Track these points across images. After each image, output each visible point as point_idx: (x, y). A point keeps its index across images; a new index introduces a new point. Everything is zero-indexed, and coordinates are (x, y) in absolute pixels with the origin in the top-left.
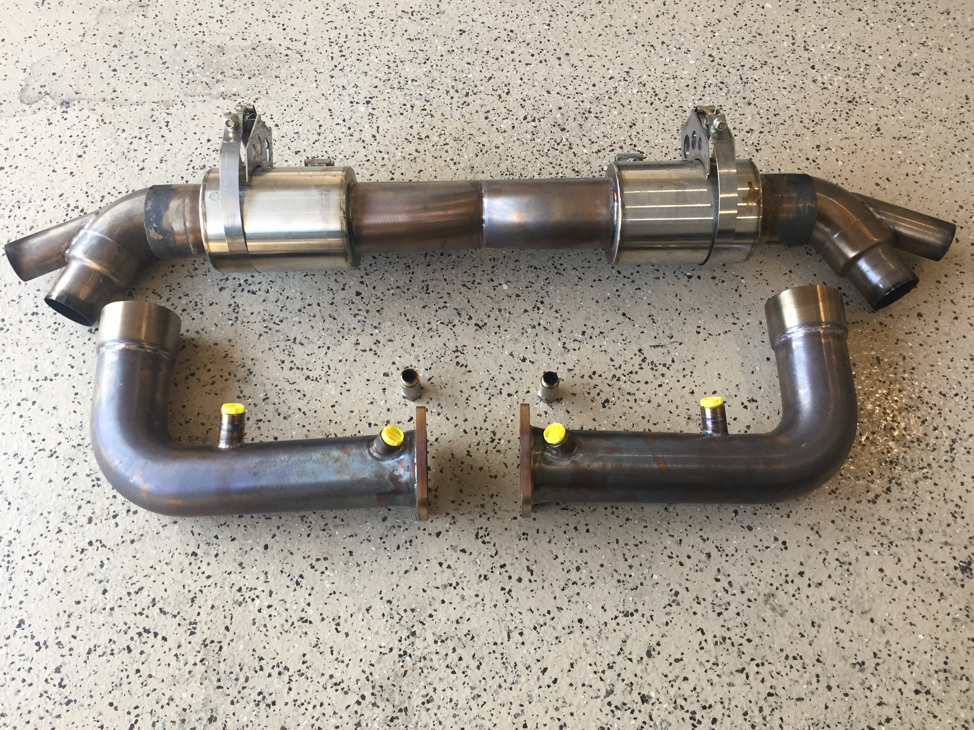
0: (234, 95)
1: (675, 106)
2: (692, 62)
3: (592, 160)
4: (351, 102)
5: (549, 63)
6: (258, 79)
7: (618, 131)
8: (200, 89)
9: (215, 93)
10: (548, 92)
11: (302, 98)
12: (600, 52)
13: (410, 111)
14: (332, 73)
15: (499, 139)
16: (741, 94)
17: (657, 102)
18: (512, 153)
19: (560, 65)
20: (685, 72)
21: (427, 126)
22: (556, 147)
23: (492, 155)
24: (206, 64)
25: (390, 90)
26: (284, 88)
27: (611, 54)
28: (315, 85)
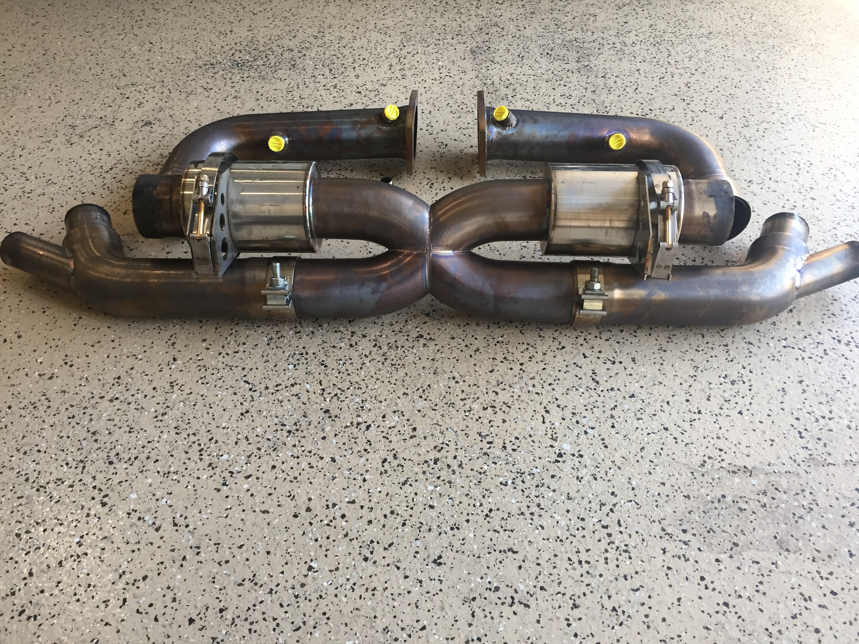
0: (734, 472)
1: (184, 435)
2: (133, 496)
3: (303, 376)
4: (581, 456)
5: (324, 503)
6: (712, 494)
7: (264, 406)
8: (783, 483)
9: (761, 476)
10: (333, 460)
11: (646, 466)
12: (250, 517)
13: (507, 442)
14: (615, 500)
15: (403, 404)
16: (96, 446)
17: (204, 440)
18: (390, 387)
19: (310, 499)
20: (150, 481)
21: (486, 422)
22: (339, 392)
23: (412, 386)
24: (793, 521)
25: (535, 471)
26: (673, 479)
27: (236, 514)
28: (634, 483)
